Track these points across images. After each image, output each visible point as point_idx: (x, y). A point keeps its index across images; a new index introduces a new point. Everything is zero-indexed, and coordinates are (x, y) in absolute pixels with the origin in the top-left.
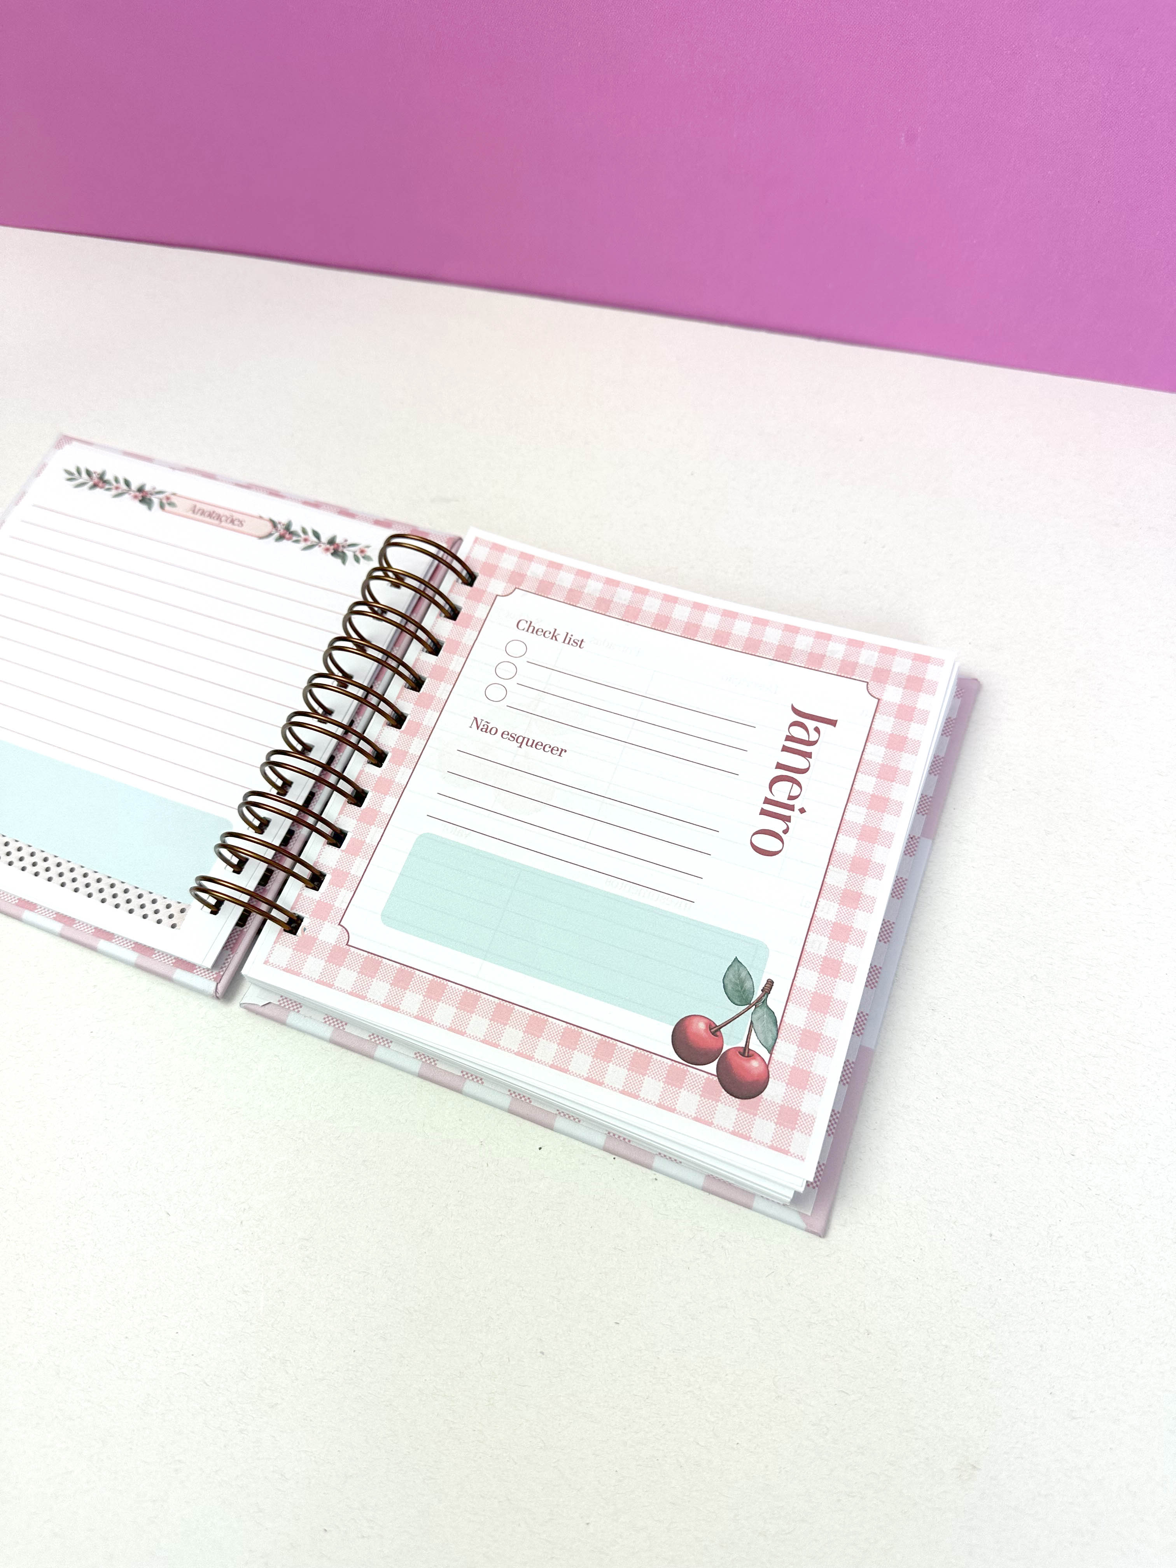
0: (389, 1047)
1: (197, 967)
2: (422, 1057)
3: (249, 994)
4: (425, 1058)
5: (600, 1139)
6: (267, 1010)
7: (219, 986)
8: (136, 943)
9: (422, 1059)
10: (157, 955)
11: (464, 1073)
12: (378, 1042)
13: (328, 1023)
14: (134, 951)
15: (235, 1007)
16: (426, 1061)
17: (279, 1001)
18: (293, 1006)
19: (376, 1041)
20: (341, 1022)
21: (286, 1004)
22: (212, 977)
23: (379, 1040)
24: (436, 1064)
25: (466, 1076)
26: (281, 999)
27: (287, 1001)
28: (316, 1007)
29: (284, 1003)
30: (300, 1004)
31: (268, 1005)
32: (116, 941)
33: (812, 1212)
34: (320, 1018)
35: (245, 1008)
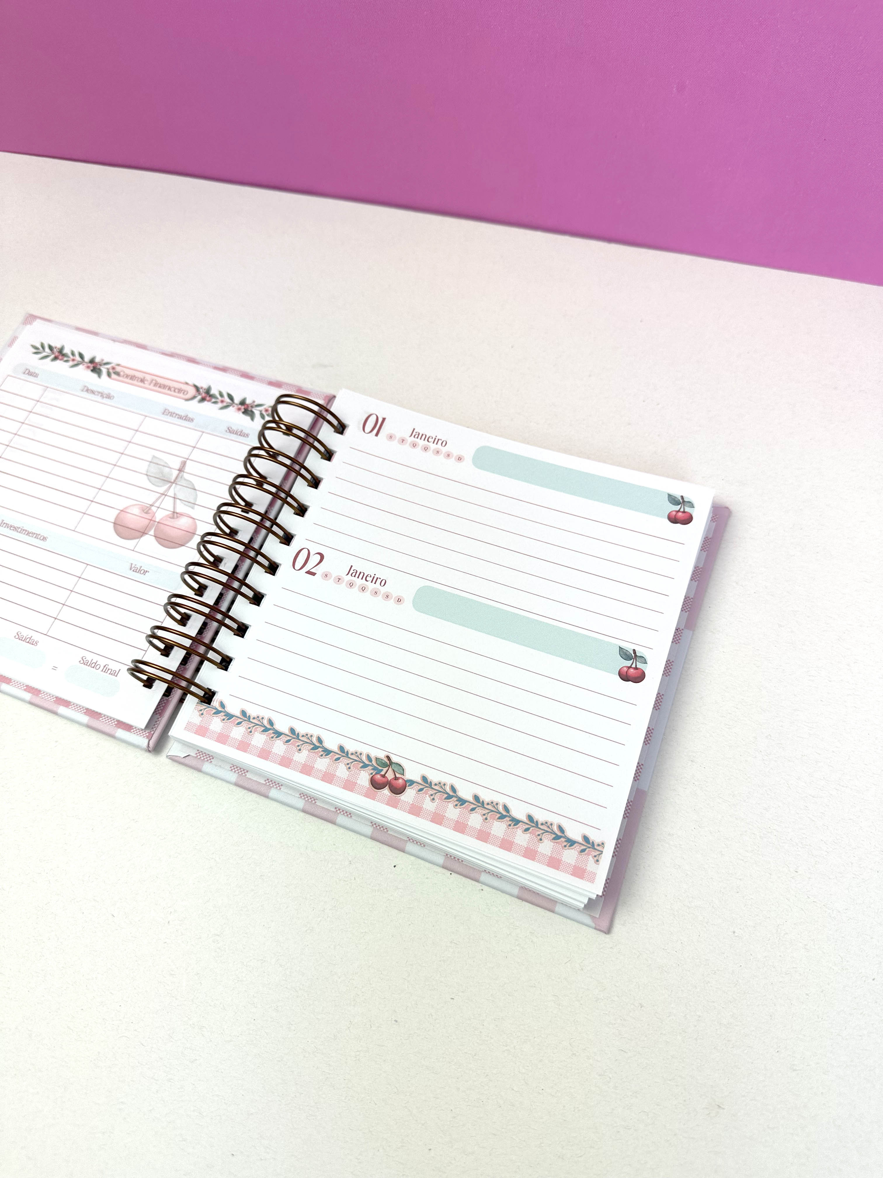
0: (280, 789)
1: (134, 728)
2: (305, 796)
3: (173, 749)
4: (307, 797)
5: (441, 860)
6: (187, 761)
7: (151, 742)
8: (87, 709)
9: (305, 798)
10: (103, 718)
11: (337, 809)
12: (271, 785)
13: (234, 770)
14: (86, 715)
15: (162, 759)
16: (308, 800)
17: (196, 754)
18: (207, 758)
19: (270, 784)
20: (244, 770)
21: (202, 756)
22: (145, 735)
23: (272, 784)
24: (316, 802)
25: (338, 812)
26: (197, 752)
27: (202, 754)
28: (224, 759)
29: (200, 755)
30: (212, 756)
31: (187, 757)
32: (72, 708)
33: (600, 915)
34: (228, 767)
35: (170, 759)
